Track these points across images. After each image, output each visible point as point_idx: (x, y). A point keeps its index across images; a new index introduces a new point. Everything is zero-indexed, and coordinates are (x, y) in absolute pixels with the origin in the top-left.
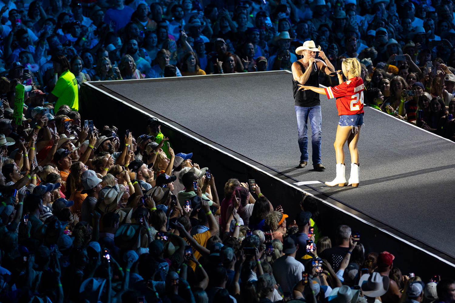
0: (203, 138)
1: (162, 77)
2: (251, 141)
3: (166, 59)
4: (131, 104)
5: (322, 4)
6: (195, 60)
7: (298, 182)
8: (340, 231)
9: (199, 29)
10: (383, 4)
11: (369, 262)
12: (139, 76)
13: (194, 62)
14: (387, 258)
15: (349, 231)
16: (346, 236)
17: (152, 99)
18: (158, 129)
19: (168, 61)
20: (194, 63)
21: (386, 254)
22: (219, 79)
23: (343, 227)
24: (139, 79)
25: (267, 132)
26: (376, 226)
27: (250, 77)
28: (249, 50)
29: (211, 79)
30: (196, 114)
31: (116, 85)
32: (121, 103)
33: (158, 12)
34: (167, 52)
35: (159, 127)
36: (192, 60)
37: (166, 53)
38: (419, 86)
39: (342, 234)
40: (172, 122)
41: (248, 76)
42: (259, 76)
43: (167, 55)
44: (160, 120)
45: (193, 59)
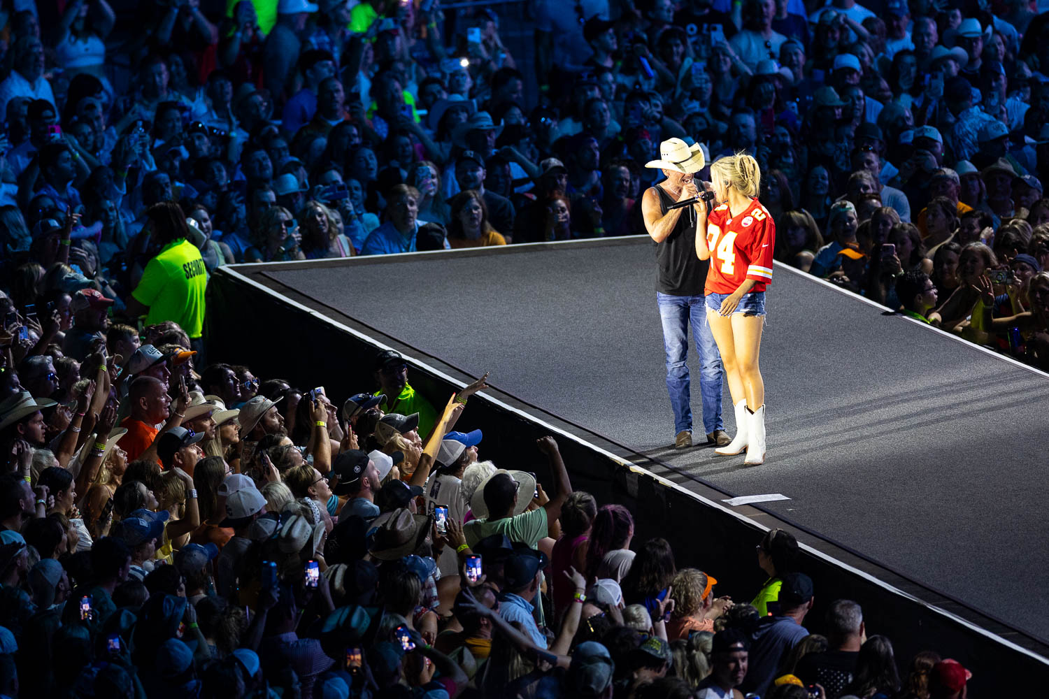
0: (504, 396)
1: (401, 252)
2: (621, 401)
3: (409, 206)
4: (332, 317)
5: (770, 71)
6: (480, 210)
7: (733, 497)
8: (835, 616)
9: (490, 135)
10: (952, 63)
11: (918, 675)
12: (347, 249)
13: (478, 215)
14: (952, 673)
15: (857, 615)
16: (851, 627)
17: (381, 305)
18: (402, 377)
19: (413, 211)
20: (478, 219)
21: (950, 665)
22: (542, 253)
23: (842, 606)
24: (347, 256)
25: (657, 380)
26: (921, 598)
27: (614, 248)
28: (617, 182)
29: (521, 256)
30: (487, 338)
31: (296, 272)
32: (309, 314)
33: (393, 96)
34: (410, 191)
35: (404, 373)
36: (475, 212)
37: (408, 193)
38: (1024, 264)
39: (841, 622)
40: (429, 359)
41: (610, 246)
42: (636, 246)
43: (410, 198)
44: (404, 357)
45: (476, 208)
